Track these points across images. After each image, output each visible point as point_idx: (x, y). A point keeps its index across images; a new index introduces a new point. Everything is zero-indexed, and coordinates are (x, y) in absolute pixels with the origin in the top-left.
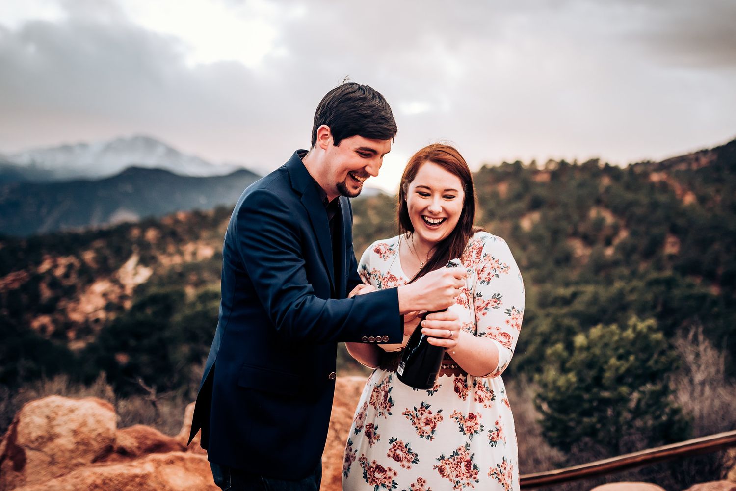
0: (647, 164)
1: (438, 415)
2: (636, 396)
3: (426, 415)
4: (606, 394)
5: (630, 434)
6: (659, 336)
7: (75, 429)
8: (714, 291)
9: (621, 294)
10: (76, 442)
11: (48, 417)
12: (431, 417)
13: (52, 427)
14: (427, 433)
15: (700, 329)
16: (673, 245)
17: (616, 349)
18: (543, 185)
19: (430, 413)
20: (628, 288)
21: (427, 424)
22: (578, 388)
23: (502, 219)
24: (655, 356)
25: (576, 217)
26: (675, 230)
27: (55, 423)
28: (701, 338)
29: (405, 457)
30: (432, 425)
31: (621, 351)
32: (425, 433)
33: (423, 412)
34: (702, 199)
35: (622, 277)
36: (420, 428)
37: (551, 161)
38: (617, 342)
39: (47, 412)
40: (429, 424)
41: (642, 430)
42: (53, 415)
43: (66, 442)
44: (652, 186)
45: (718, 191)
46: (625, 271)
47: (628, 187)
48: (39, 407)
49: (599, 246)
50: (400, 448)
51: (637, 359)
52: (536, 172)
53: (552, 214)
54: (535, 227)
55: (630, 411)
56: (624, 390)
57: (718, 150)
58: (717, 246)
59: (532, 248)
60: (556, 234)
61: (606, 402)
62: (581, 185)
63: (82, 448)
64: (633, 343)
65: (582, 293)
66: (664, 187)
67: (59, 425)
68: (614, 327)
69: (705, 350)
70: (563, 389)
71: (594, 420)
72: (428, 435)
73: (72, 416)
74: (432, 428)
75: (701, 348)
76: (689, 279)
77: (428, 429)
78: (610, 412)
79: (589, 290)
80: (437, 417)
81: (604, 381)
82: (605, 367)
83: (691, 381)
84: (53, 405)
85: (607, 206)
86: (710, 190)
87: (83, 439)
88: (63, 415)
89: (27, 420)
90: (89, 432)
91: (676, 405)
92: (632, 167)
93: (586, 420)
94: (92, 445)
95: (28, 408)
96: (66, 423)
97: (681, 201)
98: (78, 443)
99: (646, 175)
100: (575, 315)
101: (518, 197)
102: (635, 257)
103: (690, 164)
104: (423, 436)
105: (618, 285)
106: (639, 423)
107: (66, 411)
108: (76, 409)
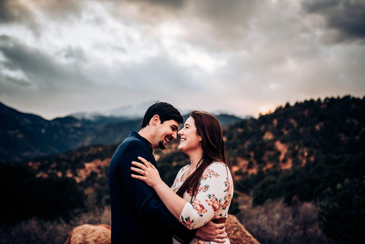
7: (95, 239)
11: (83, 234)
13: (85, 239)
18: (324, 109)
23: (306, 126)
25: (340, 123)
27: (86, 237)
35: (362, 150)
37: (327, 98)
39: (83, 232)
42: (85, 233)
48: (79, 230)
49: (352, 135)
52: (321, 104)
53: (329, 122)
54: (321, 128)
59: (321, 138)
60: (332, 131)
62: (342, 109)
65: (344, 158)
67: (88, 238)
73: (94, 233)
79: (348, 156)
84: (86, 229)
88: (91, 233)
89: (75, 236)
90: (102, 241)
95: (75, 230)
96: (91, 237)
100: (341, 168)
101: (313, 116)
105: (361, 154)
107: (91, 231)
108: (96, 230)
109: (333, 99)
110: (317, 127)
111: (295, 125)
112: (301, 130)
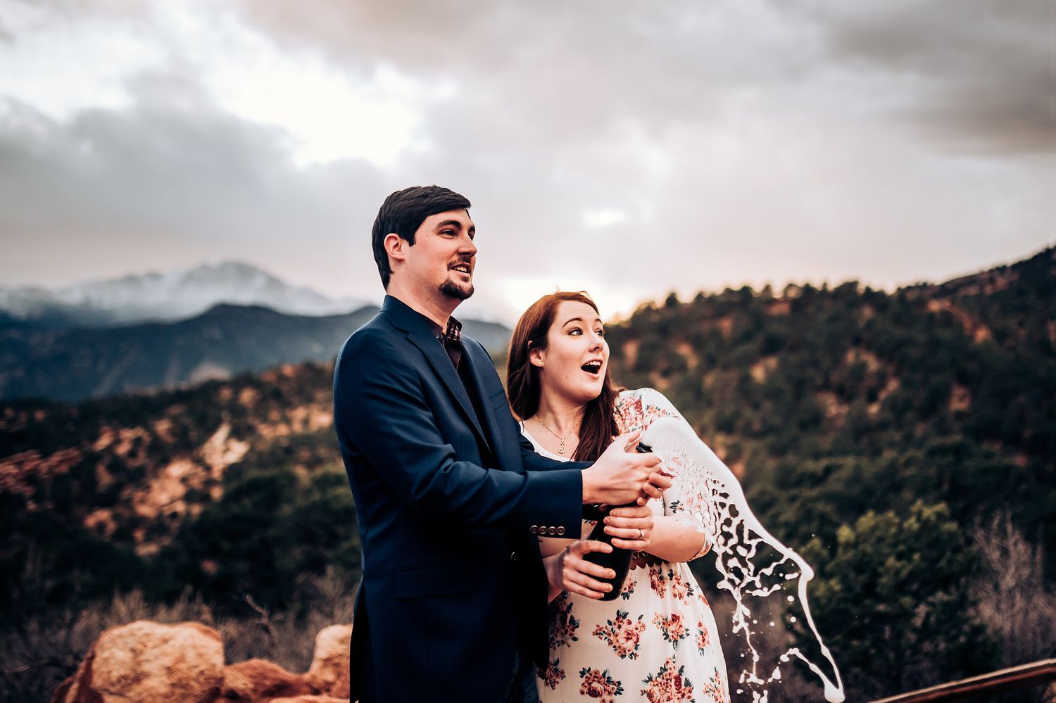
0: (923, 287)
1: (640, 622)
2: (922, 609)
3: (625, 626)
4: (881, 608)
5: (915, 663)
6: (952, 526)
7: (170, 665)
8: (1020, 461)
9: (893, 468)
10: (171, 683)
11: (133, 650)
12: (631, 627)
13: (139, 663)
14: (629, 651)
15: (1009, 516)
16: (962, 399)
17: (895, 545)
18: (780, 319)
19: (630, 623)
20: (902, 460)
21: (628, 639)
22: (843, 600)
23: (726, 367)
24: (948, 555)
25: (827, 362)
26: (963, 379)
27: (142, 658)
28: (1009, 527)
29: (605, 690)
30: (635, 639)
31: (901, 547)
32: (627, 651)
33: (620, 623)
34: (1000, 335)
35: (892, 445)
36: (620, 647)
37: (790, 286)
38: (895, 535)
39: (132, 642)
40: (631, 638)
41: (933, 656)
42: (140, 647)
43: (157, 683)
44: (932, 316)
45: (1021, 324)
46: (897, 436)
47: (897, 320)
48: (121, 636)
49: (859, 402)
50: (596, 679)
51: (923, 558)
52: (772, 301)
53: (794, 358)
54: (770, 376)
55: (915, 630)
56: (907, 600)
57: (1020, 266)
58: (1021, 399)
59: (768, 405)
60: (801, 387)
61: (882, 618)
62: (833, 319)
63: (179, 691)
64: (917, 536)
65: (840, 467)
66: (946, 319)
67: (147, 661)
68: (891, 515)
69: (1015, 544)
70: (823, 601)
71: (867, 643)
72: (631, 652)
73: (166, 648)
74: (635, 642)
75: (1011, 541)
76: (986, 446)
77: (630, 644)
78: (887, 632)
79: (850, 462)
80: (638, 626)
81: (879, 589)
82: (881, 570)
83: (997, 587)
84: (140, 633)
85: (869, 348)
86: (1012, 323)
87: (180, 680)
88: (155, 647)
89: (106, 654)
90: (188, 670)
91: (977, 622)
92: (902, 292)
93: (855, 643)
94: (192, 686)
95: (106, 638)
96: (157, 658)
97: (972, 337)
98: (173, 685)
99: (922, 302)
100: (830, 498)
101: (747, 337)
102: (910, 416)
103: (982, 287)
104: (625, 656)
105: (888, 455)
106: (927, 646)
107: (158, 642)
108: (171, 638)
109: (808, 289)
110: (758, 373)
111: (693, 362)
112: (709, 380)
